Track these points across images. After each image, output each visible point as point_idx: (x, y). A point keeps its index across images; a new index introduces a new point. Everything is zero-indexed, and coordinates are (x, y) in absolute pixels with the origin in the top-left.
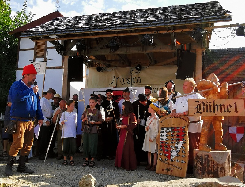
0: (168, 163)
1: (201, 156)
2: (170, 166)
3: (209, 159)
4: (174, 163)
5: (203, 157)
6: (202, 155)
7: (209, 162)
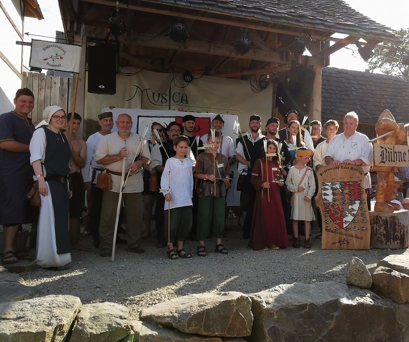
0: (340, 233)
1: (385, 219)
2: (345, 237)
3: (395, 222)
4: (349, 232)
5: (388, 220)
6: (386, 217)
7: (396, 225)
